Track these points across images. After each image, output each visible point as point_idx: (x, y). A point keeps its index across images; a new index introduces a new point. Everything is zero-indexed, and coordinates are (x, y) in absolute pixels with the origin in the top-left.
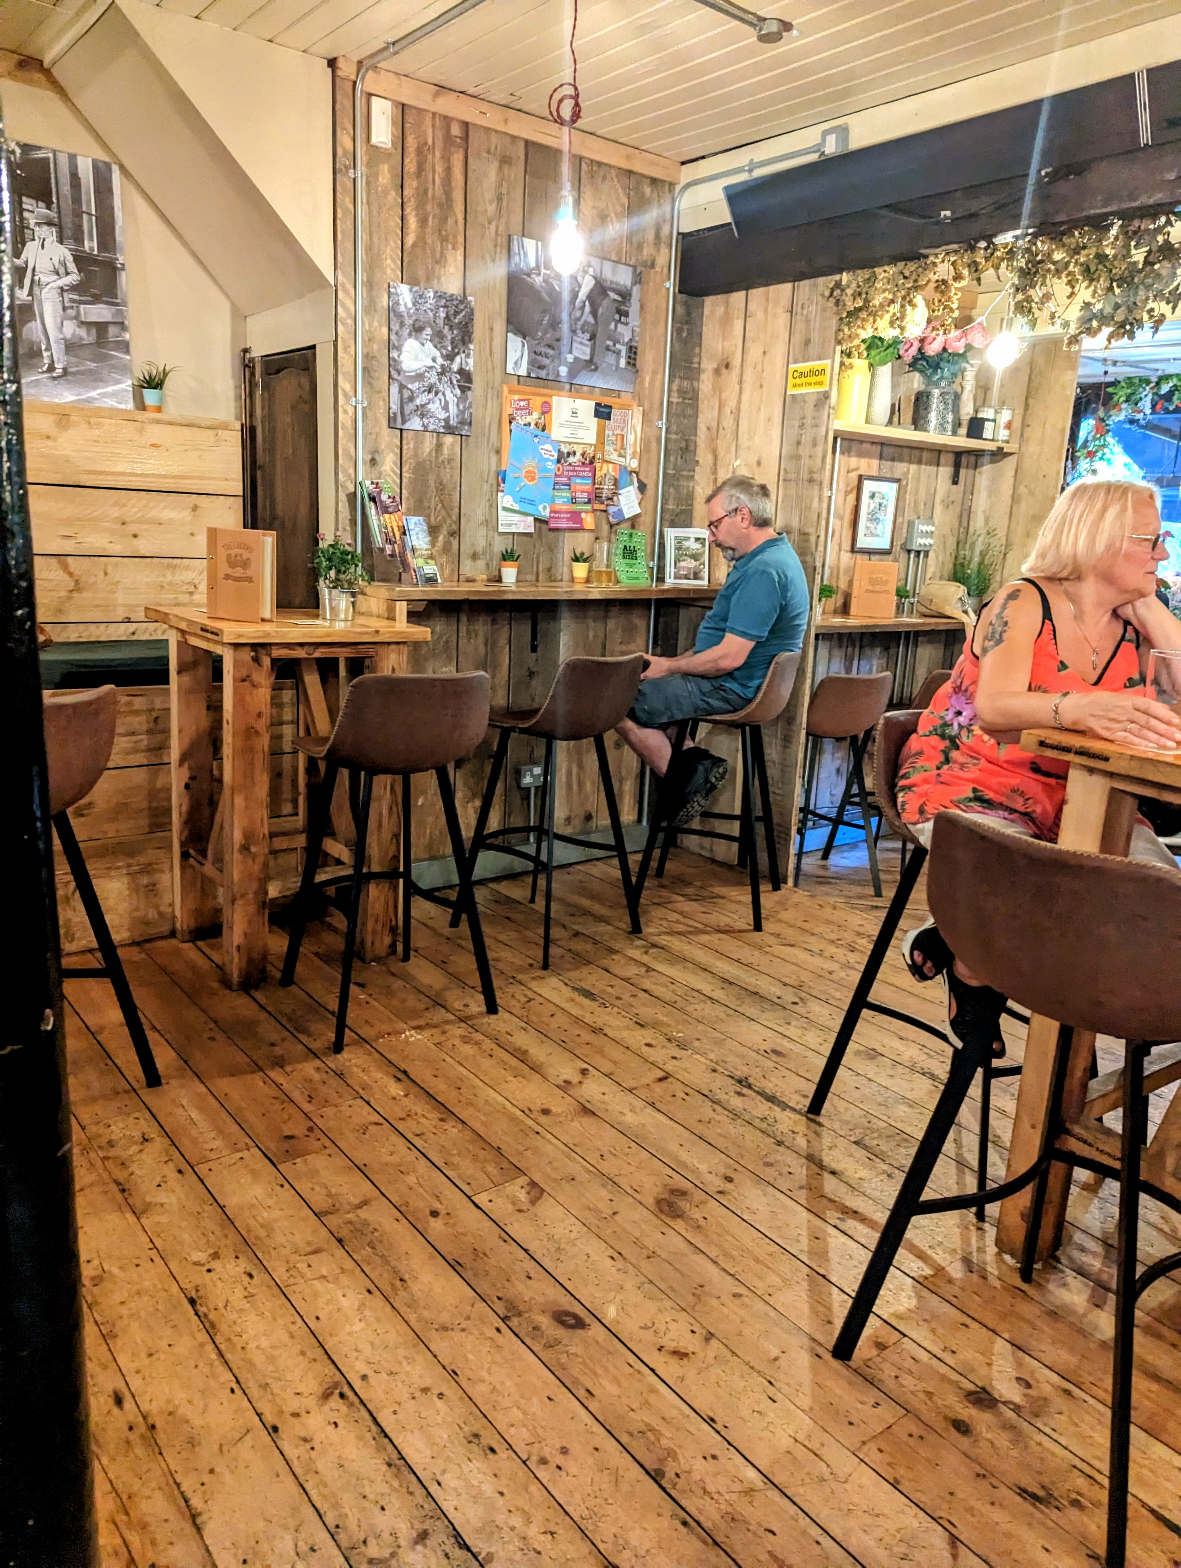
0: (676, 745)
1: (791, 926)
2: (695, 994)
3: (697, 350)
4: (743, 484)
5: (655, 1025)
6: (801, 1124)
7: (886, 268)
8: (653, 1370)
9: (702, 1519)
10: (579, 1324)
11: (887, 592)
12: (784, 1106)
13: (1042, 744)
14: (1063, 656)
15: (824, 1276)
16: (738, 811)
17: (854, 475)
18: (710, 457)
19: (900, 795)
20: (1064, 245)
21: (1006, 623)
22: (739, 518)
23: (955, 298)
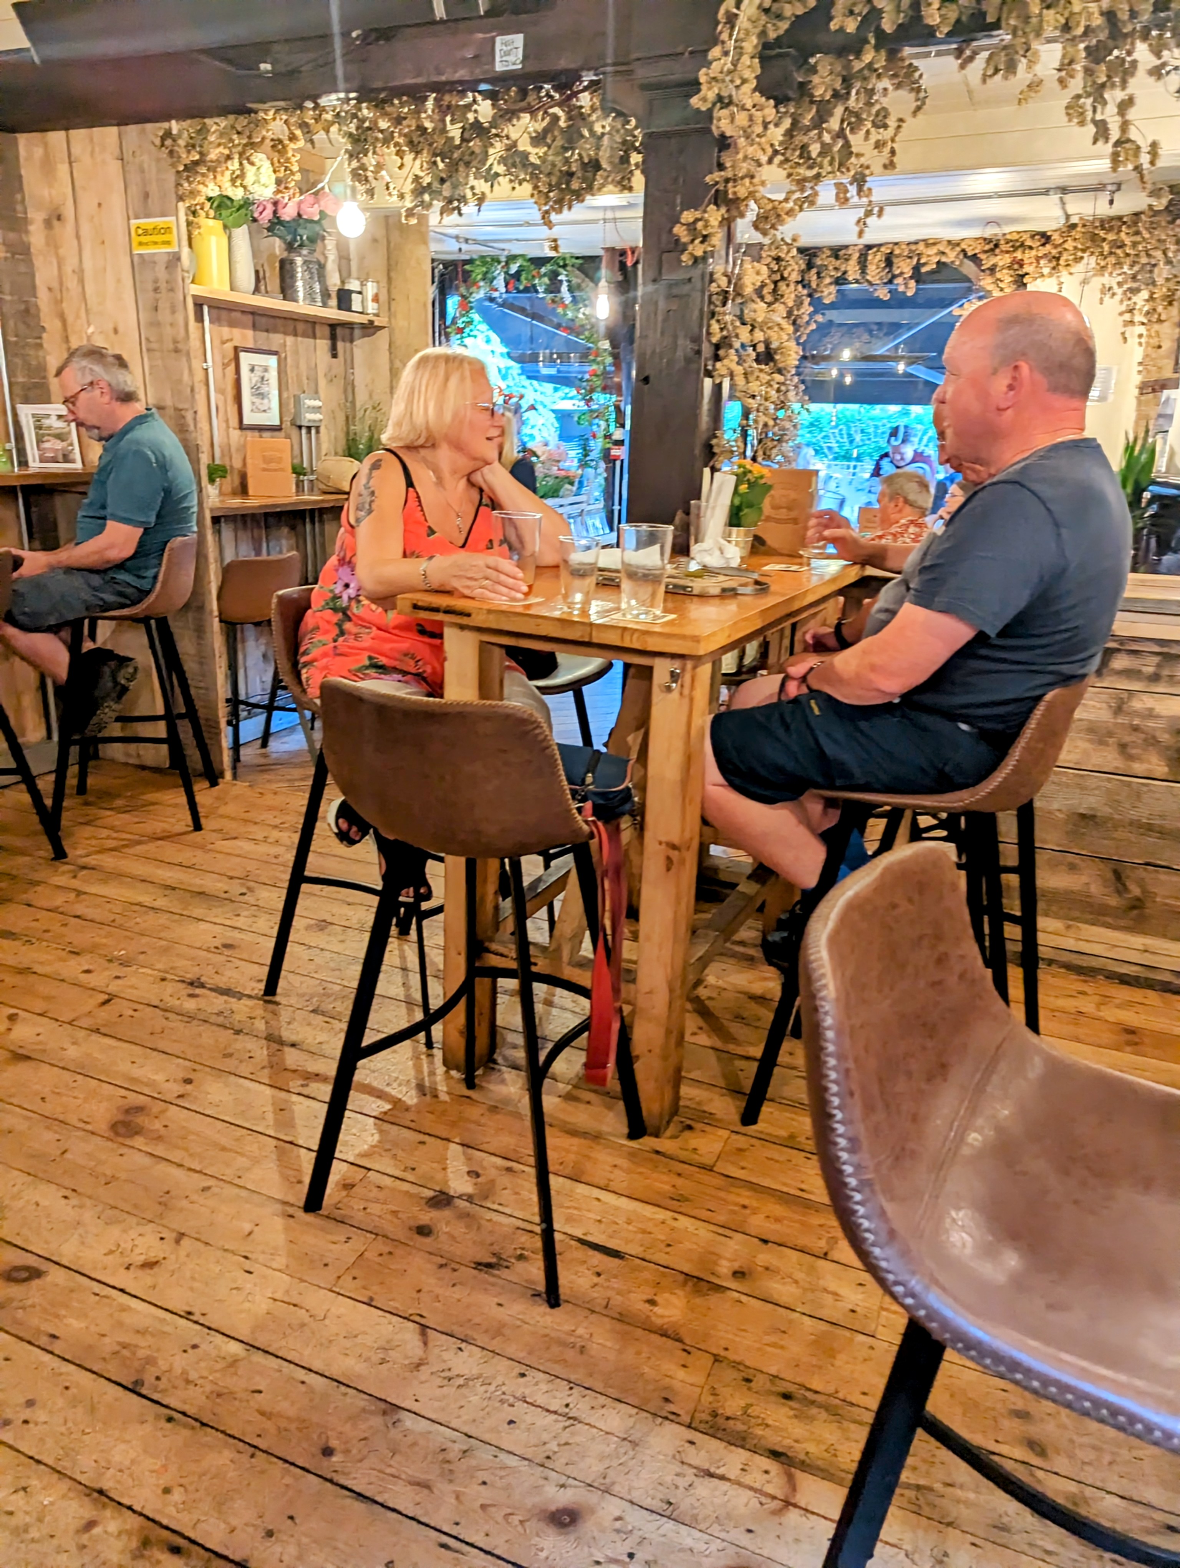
0: (74, 647)
1: (233, 819)
2: (137, 908)
3: (18, 197)
4: (95, 354)
5: (93, 949)
6: (258, 1008)
7: (217, 120)
8: (122, 1290)
9: (186, 1408)
10: (35, 1274)
11: (282, 470)
12: (240, 996)
13: (416, 607)
14: (430, 523)
15: (291, 1143)
16: (160, 710)
17: (229, 346)
18: (58, 324)
19: (304, 671)
20: (387, 114)
21: (373, 493)
22: (97, 392)
23: (293, 160)
